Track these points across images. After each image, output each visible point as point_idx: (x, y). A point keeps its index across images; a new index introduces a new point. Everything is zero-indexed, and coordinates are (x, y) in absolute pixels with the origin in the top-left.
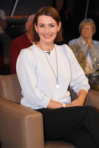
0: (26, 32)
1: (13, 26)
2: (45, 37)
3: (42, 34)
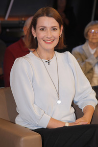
0: (23, 36)
1: (8, 30)
2: (46, 42)
3: (42, 39)
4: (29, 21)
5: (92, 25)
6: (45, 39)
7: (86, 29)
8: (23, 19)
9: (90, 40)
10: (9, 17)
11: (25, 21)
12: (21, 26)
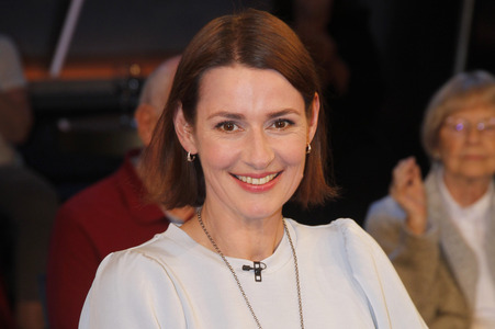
0: (136, 152)
1: (64, 125)
2: (244, 186)
3: (226, 168)
4: (162, 80)
5: (461, 93)
6: (241, 168)
7: (434, 113)
8: (135, 70)
9: (454, 164)
10: (71, 60)
11: (141, 81)
12: (122, 103)
